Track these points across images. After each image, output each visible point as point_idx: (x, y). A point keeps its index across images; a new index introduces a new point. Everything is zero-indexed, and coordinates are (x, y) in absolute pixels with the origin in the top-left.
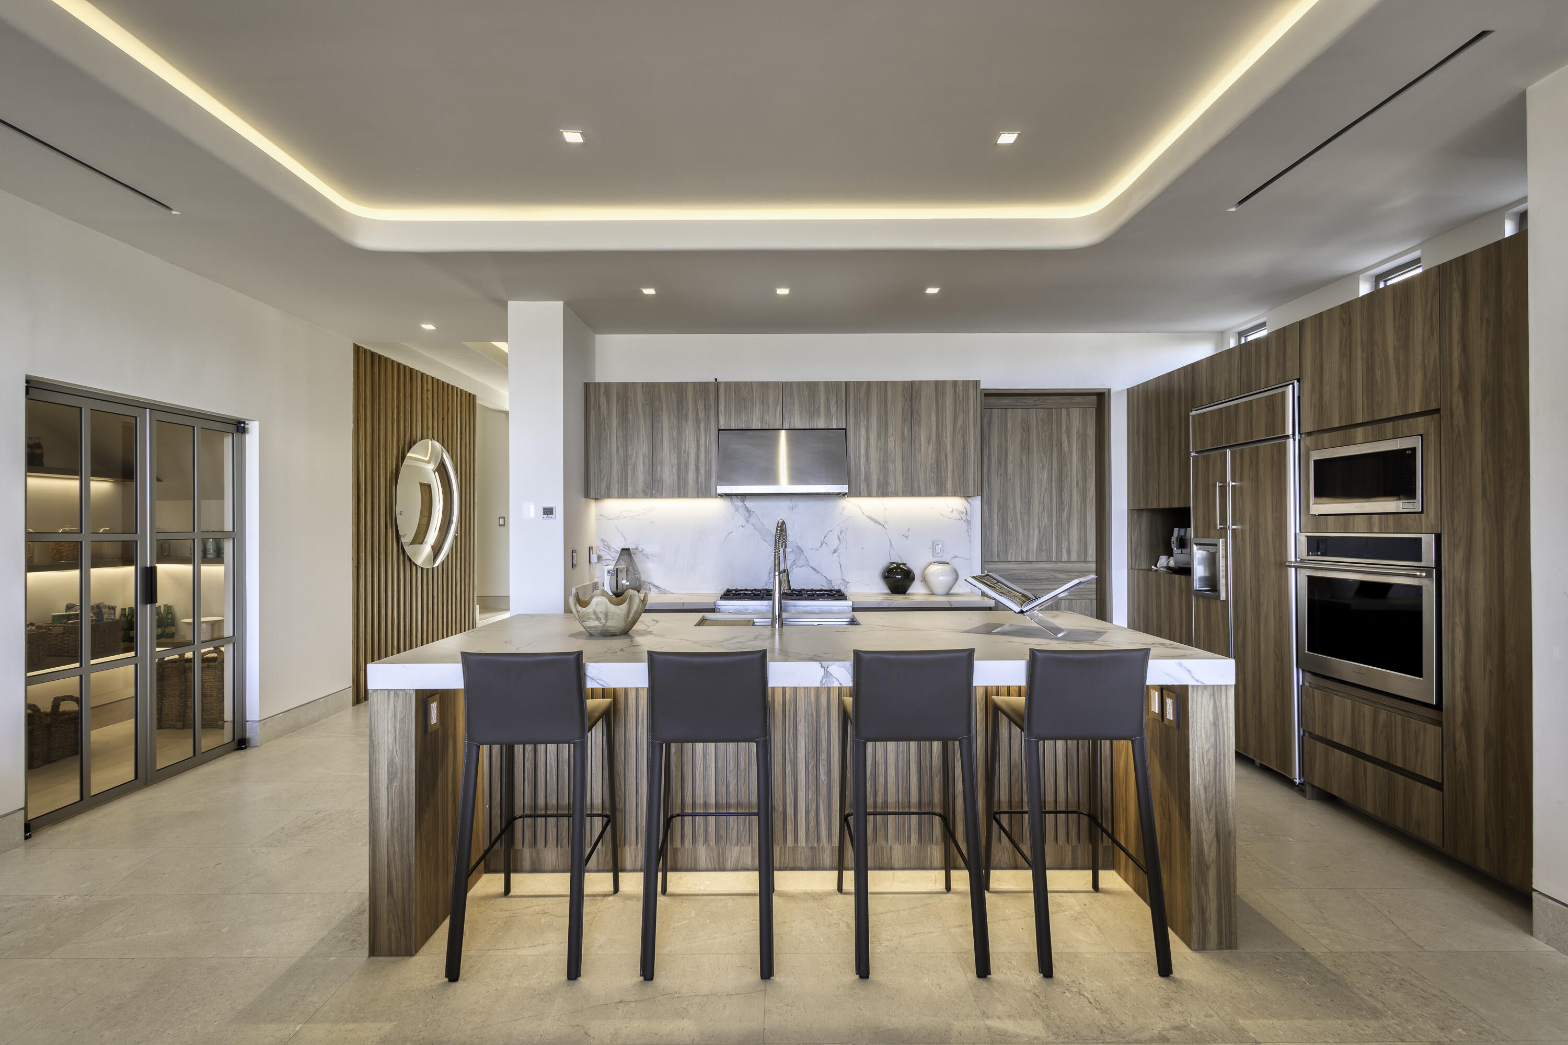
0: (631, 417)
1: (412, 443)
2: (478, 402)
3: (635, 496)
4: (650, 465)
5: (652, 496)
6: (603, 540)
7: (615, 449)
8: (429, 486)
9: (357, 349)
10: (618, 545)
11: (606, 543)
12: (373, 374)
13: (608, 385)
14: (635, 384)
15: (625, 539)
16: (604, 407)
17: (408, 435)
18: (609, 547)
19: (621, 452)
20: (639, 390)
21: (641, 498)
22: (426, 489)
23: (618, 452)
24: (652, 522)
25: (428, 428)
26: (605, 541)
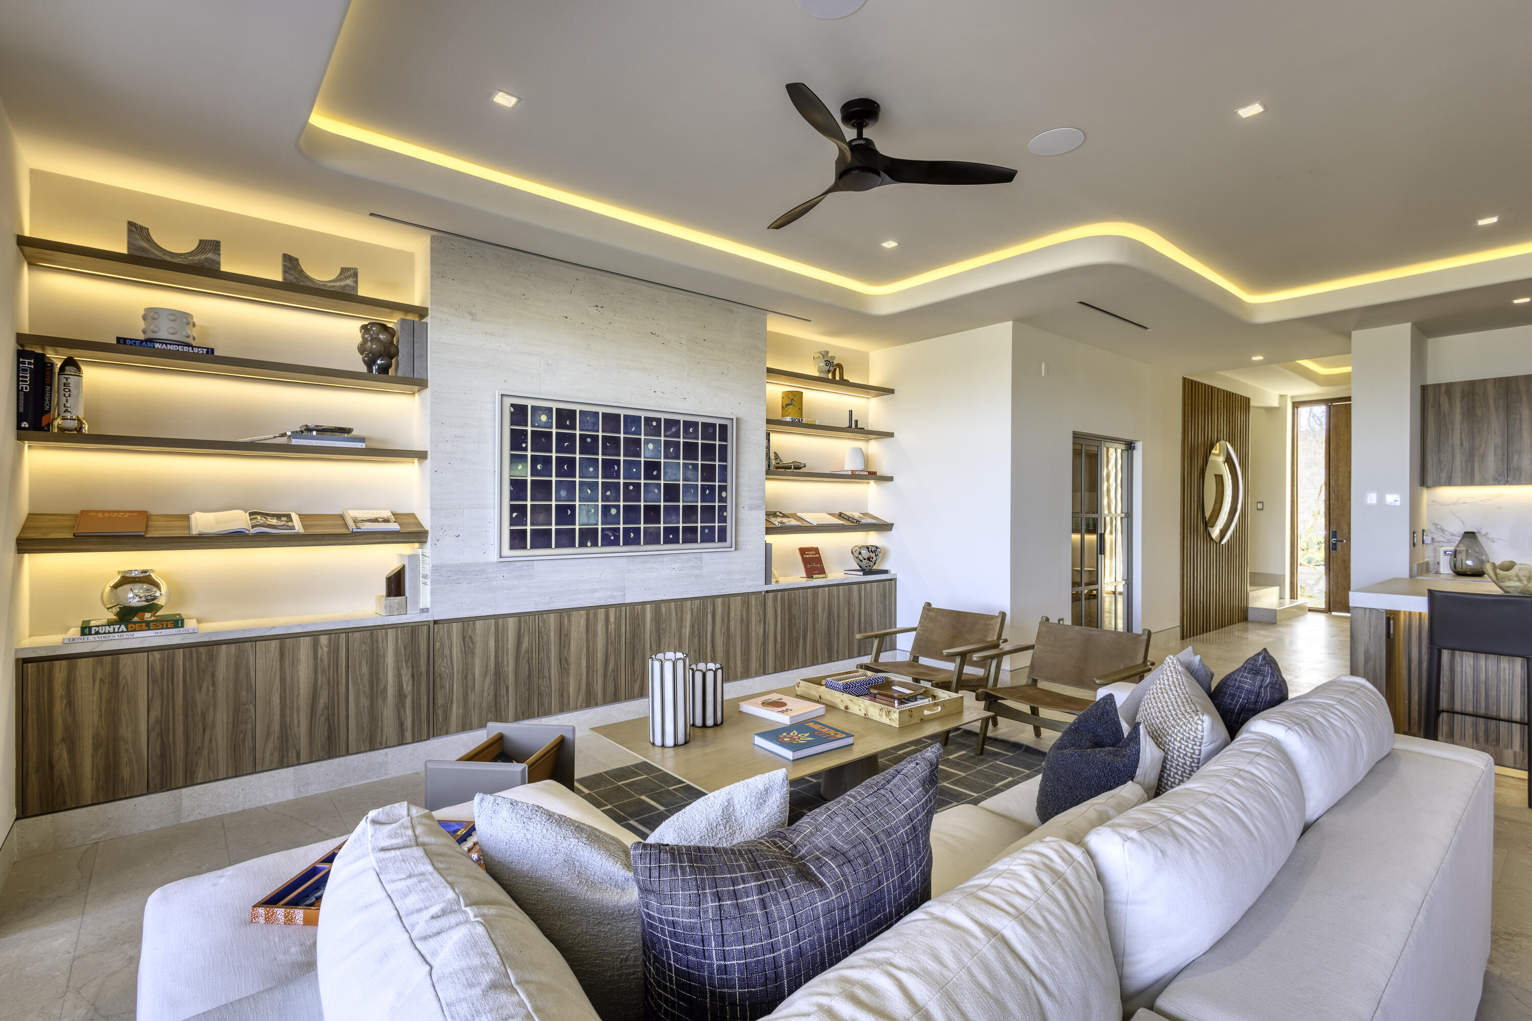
0: (1479, 412)
1: (1212, 446)
2: (1252, 403)
3: (1484, 482)
4: (1503, 455)
5: (1506, 483)
6: (1435, 524)
7: (1457, 442)
8: (1222, 476)
9: (1184, 379)
10: (1458, 529)
11: (1438, 527)
12: (1192, 396)
13: (1449, 386)
14: (1484, 381)
15: (1463, 523)
16: (1445, 405)
17: (1210, 439)
18: (1443, 531)
19: (1466, 445)
20: (1490, 388)
21: (1492, 485)
22: (1219, 478)
23: (1462, 444)
24: (1500, 508)
25: (1221, 431)
26: (1437, 525)
